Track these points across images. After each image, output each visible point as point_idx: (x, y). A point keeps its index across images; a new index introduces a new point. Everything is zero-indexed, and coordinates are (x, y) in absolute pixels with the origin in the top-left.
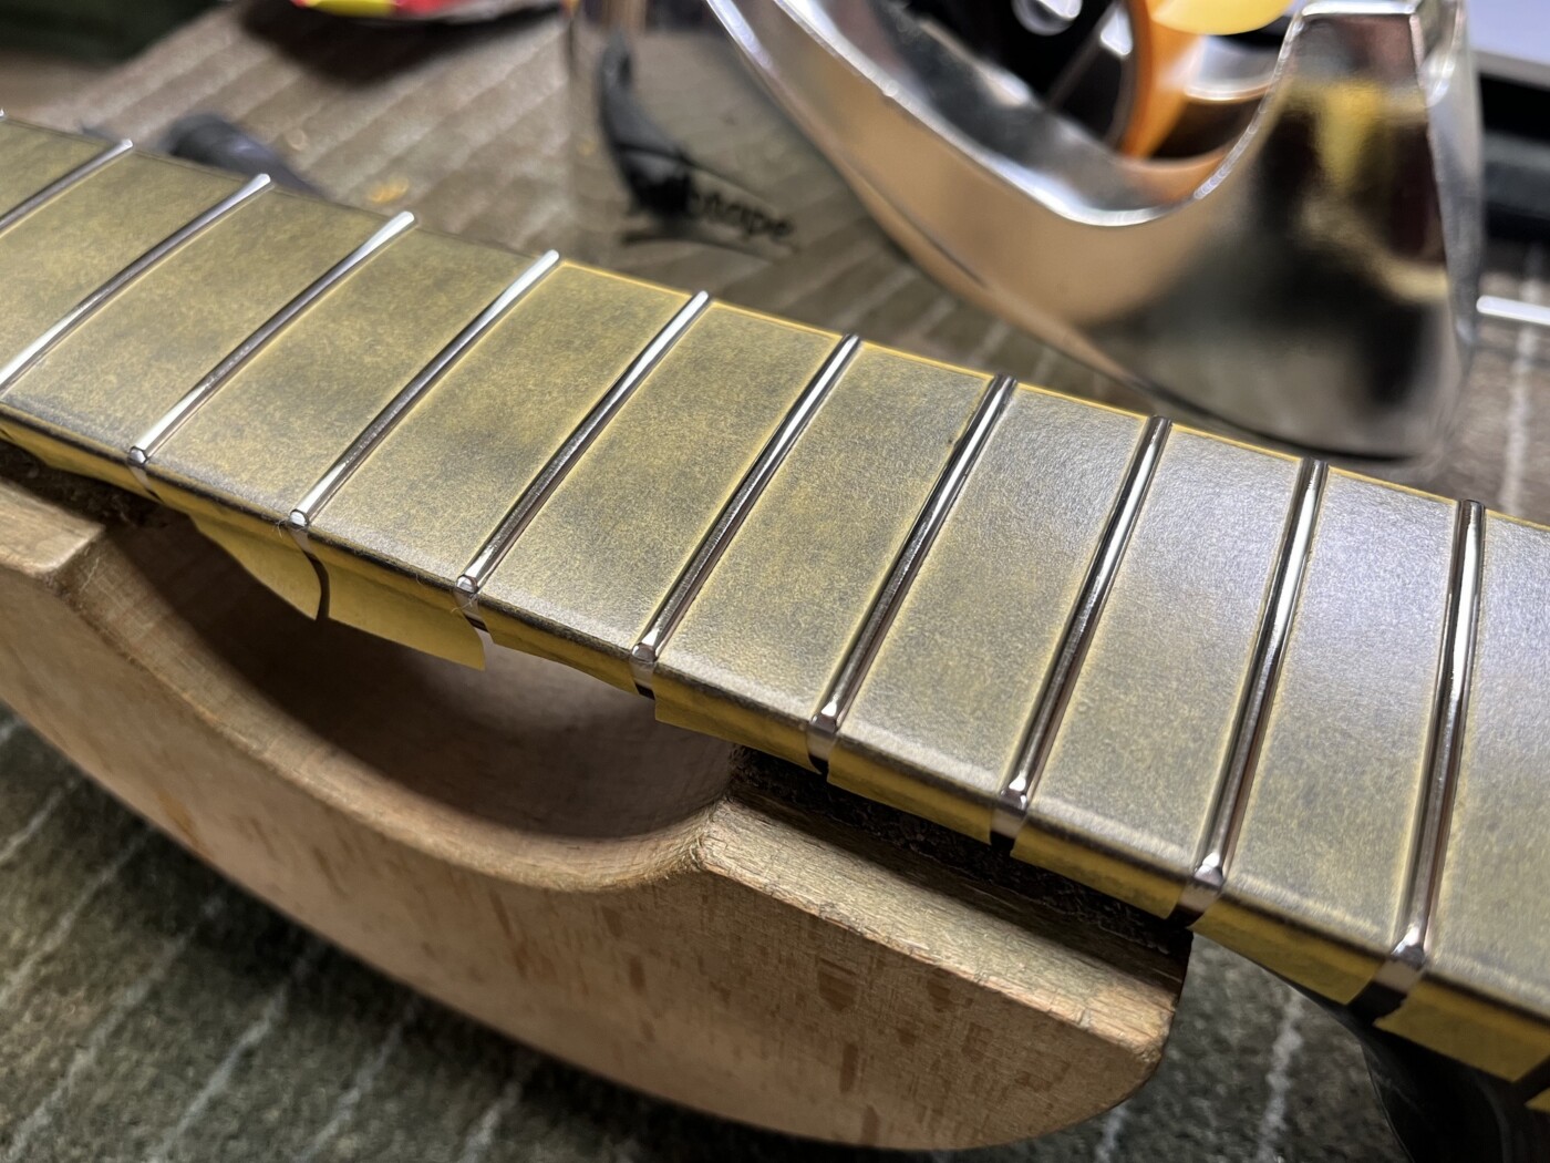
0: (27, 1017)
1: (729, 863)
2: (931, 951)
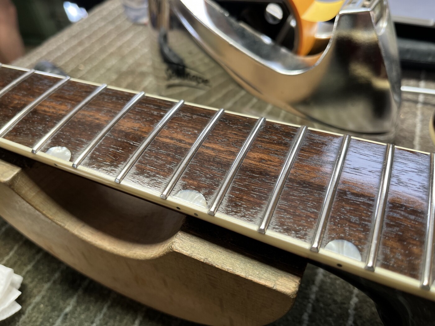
1: (179, 249)
2: (233, 270)
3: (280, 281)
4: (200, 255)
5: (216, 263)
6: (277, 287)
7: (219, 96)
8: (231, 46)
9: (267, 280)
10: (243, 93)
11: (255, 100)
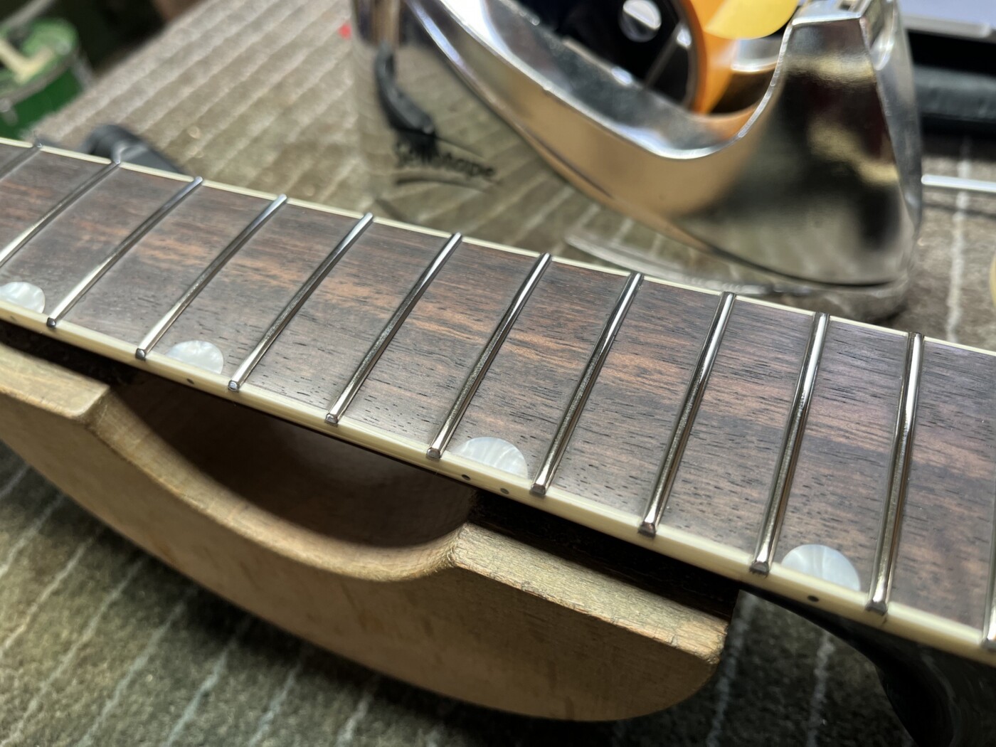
0: (74, 682)
1: (469, 562)
2: (585, 606)
3: (684, 629)
4: (514, 575)
5: (548, 592)
6: (679, 643)
7: (515, 198)
8: (547, 94)
9: (657, 627)
10: (567, 193)
11: (594, 209)
